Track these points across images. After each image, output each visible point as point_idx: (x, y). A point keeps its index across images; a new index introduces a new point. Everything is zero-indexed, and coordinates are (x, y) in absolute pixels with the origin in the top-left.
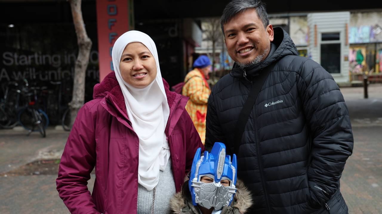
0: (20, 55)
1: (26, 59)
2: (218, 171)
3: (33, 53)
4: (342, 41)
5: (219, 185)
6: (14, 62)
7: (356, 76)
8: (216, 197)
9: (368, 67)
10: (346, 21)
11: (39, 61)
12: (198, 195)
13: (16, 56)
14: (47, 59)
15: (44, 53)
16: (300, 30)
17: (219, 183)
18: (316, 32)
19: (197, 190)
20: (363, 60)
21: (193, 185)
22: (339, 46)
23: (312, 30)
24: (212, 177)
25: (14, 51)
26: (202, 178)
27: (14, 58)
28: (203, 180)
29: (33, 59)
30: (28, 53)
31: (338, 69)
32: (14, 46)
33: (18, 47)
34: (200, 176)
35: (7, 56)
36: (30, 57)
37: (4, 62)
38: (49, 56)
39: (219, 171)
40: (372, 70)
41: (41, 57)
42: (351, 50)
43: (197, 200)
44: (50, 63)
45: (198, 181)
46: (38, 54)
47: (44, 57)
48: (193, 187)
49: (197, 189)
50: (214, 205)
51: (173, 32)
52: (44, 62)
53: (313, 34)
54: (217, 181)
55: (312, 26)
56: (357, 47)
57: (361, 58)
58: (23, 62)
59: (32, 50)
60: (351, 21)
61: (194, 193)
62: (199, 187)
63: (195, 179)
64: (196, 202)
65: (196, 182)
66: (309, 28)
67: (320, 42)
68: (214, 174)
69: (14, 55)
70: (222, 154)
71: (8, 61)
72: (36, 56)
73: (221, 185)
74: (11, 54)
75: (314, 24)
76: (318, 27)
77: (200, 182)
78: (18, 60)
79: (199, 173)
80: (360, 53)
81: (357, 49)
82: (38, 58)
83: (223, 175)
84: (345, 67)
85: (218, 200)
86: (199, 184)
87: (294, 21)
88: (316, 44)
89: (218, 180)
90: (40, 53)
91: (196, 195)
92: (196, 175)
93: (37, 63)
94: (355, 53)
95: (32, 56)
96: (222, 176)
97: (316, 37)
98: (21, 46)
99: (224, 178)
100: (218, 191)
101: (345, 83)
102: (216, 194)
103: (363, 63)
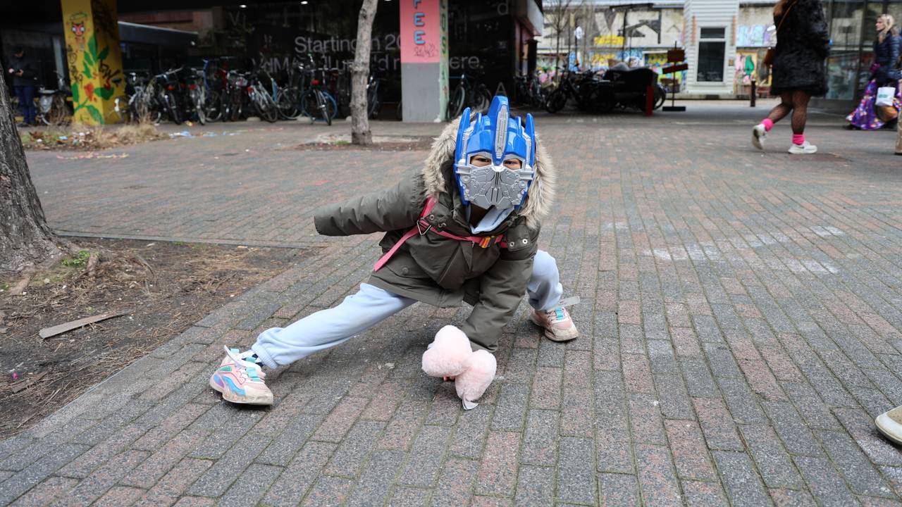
0: (314, 40)
1: (321, 45)
2: (497, 145)
3: (329, 37)
4: (727, 38)
5: (500, 168)
6: (308, 48)
7: (742, 86)
8: (496, 189)
9: (759, 79)
10: (734, 12)
11: (336, 48)
12: (467, 188)
13: (309, 42)
14: (345, 44)
15: (342, 37)
16: (674, 26)
17: (502, 165)
18: (694, 25)
19: (466, 180)
20: (753, 70)
21: (459, 172)
22: (723, 44)
23: (690, 23)
24: (488, 155)
25: (307, 34)
26: (472, 158)
27: (307, 44)
28: (475, 162)
29: (329, 44)
30: (323, 37)
31: (719, 76)
32: (308, 29)
33: (313, 30)
34: (469, 156)
35: (300, 41)
36: (325, 42)
37: (296, 49)
38: (347, 41)
39: (500, 145)
40: (765, 81)
41: (338, 42)
42: (738, 56)
43: (467, 195)
44: (349, 49)
45: (466, 164)
46: (335, 39)
47: (342, 42)
48: (459, 175)
49: (466, 178)
50: (493, 203)
51: (503, 9)
52: (342, 49)
53: (689, 29)
54: (498, 162)
55: (690, 19)
56: (746, 52)
57: (751, 67)
58: (317, 49)
59: (329, 33)
60: (740, 16)
61: (461, 185)
62: (468, 175)
63: (463, 161)
64: (466, 199)
65: (464, 166)
66: (686, 21)
67: (698, 39)
68: (492, 151)
69: (307, 40)
70: (502, 115)
71: (301, 48)
72: (333, 41)
73: (505, 168)
74: (304, 39)
75: (692, 15)
76: (697, 19)
77: (469, 166)
78: (312, 46)
79: (469, 151)
80: (750, 59)
81: (747, 55)
82: (335, 44)
83: (508, 151)
84: (729, 73)
85: (500, 194)
86: (469, 169)
87: (667, 15)
88: (693, 41)
89: (498, 160)
90: (337, 37)
91: (464, 188)
92: (464, 154)
93: (333, 49)
94: (744, 60)
95: (328, 41)
96: (506, 153)
97: (693, 33)
98: (315, 29)
99: (508, 157)
100: (499, 179)
101: (728, 95)
102: (496, 183)
103: (753, 73)
